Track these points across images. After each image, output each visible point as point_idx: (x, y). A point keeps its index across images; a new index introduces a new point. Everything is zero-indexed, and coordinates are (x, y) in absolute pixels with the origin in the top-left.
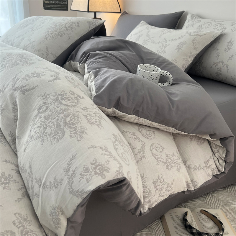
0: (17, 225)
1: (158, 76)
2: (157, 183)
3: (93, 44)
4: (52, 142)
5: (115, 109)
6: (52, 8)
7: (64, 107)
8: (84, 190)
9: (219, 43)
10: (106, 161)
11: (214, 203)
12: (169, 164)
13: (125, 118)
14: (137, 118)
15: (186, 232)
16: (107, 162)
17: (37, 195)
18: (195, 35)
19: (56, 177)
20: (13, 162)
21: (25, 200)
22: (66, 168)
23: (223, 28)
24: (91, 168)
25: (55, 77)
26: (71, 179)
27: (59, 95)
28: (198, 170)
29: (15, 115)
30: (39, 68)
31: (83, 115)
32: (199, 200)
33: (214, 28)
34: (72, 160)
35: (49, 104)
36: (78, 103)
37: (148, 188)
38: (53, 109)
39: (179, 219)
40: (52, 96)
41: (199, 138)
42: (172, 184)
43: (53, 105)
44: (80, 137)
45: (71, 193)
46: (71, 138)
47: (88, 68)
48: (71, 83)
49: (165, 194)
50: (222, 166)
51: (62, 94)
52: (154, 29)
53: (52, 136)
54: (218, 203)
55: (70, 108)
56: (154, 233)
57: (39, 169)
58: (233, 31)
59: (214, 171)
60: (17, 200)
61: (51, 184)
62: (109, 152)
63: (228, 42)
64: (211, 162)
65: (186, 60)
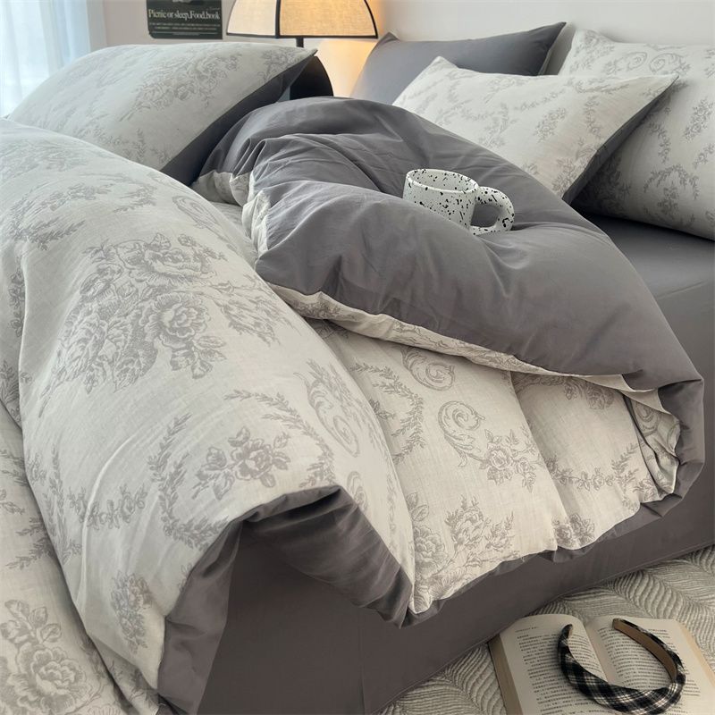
0: (14, 638)
1: (469, 202)
2: (460, 523)
3: (276, 116)
4: (118, 383)
5: (327, 297)
6: (175, 33)
7: (158, 280)
8: (209, 523)
9: (667, 111)
10: (278, 437)
11: (658, 601)
12: (497, 466)
13: (360, 324)
14: (397, 324)
15: (565, 686)
16: (280, 439)
17: (74, 545)
18: (592, 90)
19: (125, 485)
20: (8, 453)
21: (42, 565)
22: (155, 457)
23: (680, 67)
24: (231, 454)
25: (141, 198)
26: (169, 491)
27: (148, 246)
28: (592, 487)
29: (18, 311)
30: (94, 174)
31: (218, 304)
32: (611, 592)
33: (653, 66)
34: (173, 434)
35: (113, 272)
36: (205, 269)
37: (430, 536)
38: (125, 287)
39: (545, 648)
40: (126, 250)
41: (596, 390)
42: (508, 526)
44: (203, 365)
45: (170, 533)
46: (173, 369)
47: (256, 185)
48: (189, 215)
49: (486, 556)
50: (669, 475)
51: (155, 245)
52: (471, 77)
53: (118, 364)
54: (670, 601)
55: (178, 284)
56: (466, 690)
57: (80, 466)
58: (709, 74)
59: (645, 491)
60: (16, 563)
61: (112, 510)
62: (290, 411)
63: (694, 109)
64: (635, 464)
65: (565, 165)
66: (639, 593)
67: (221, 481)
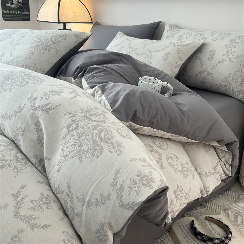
1: (160, 87)
2: (177, 192)
3: (86, 57)
4: (92, 159)
7: (95, 123)
8: (136, 202)
9: (201, 52)
10: (149, 172)
11: (215, 209)
12: (185, 173)
13: (140, 130)
14: (152, 130)
16: (150, 173)
17: (78, 214)
18: (178, 46)
19: (102, 193)
22: (112, 183)
23: (203, 38)
24: (138, 179)
25: (75, 94)
26: (120, 193)
27: (86, 111)
28: (208, 176)
29: (38, 135)
30: (53, 85)
31: (115, 130)
32: (200, 208)
33: (195, 38)
34: (117, 174)
35: (78, 121)
36: (106, 118)
38: (85, 126)
39: (187, 228)
40: (80, 113)
41: (205, 145)
42: (190, 192)
43: (83, 122)
44: (119, 151)
45: (121, 207)
46: (110, 153)
47: (88, 83)
49: (185, 202)
51: (89, 111)
53: (90, 152)
55: (101, 124)
57: (81, 188)
58: (213, 41)
59: (222, 176)
61: (97, 201)
62: (148, 163)
63: (210, 52)
64: (219, 168)
65: (172, 71)
66: (209, 207)
67: (137, 188)
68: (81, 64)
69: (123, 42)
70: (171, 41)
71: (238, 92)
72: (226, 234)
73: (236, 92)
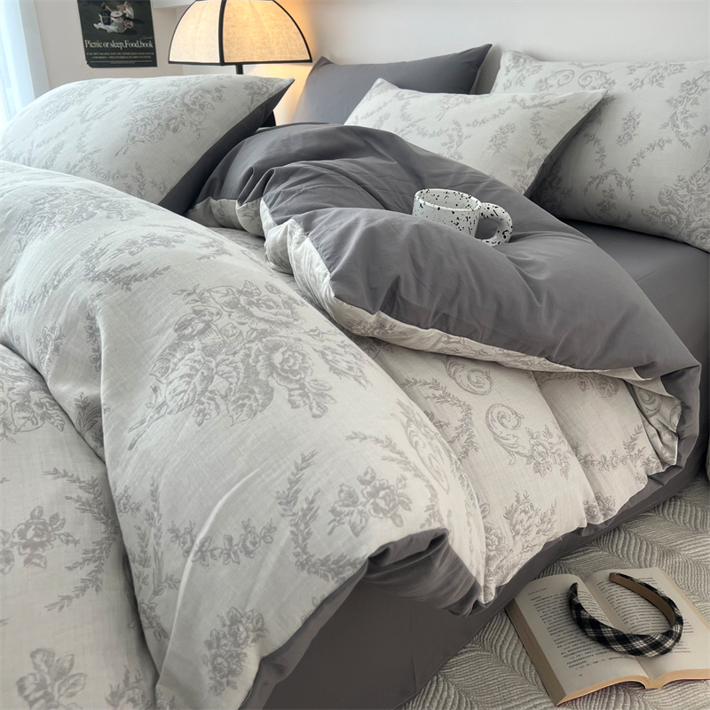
1: (475, 218)
2: (516, 516)
3: (273, 143)
9: (600, 122)
11: (637, 552)
12: (540, 459)
13: (409, 338)
14: (444, 336)
15: (583, 638)
18: (535, 106)
23: (606, 83)
24: (362, 492)
28: (611, 467)
32: (596, 548)
33: (582, 83)
35: (212, 314)
37: (493, 531)
38: (228, 328)
39: (557, 607)
41: (603, 380)
42: (553, 512)
43: (225, 318)
46: (292, 407)
47: (273, 214)
49: (536, 542)
50: (672, 450)
52: (418, 97)
54: (646, 551)
56: (496, 653)
58: (634, 88)
59: (651, 465)
63: (624, 119)
64: (643, 442)
65: (519, 175)
66: (620, 547)
67: (355, 518)
68: (259, 162)
69: (385, 104)
70: (514, 94)
71: (704, 230)
72: (666, 622)
73: (697, 229)
